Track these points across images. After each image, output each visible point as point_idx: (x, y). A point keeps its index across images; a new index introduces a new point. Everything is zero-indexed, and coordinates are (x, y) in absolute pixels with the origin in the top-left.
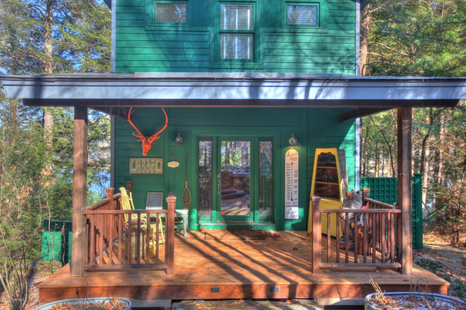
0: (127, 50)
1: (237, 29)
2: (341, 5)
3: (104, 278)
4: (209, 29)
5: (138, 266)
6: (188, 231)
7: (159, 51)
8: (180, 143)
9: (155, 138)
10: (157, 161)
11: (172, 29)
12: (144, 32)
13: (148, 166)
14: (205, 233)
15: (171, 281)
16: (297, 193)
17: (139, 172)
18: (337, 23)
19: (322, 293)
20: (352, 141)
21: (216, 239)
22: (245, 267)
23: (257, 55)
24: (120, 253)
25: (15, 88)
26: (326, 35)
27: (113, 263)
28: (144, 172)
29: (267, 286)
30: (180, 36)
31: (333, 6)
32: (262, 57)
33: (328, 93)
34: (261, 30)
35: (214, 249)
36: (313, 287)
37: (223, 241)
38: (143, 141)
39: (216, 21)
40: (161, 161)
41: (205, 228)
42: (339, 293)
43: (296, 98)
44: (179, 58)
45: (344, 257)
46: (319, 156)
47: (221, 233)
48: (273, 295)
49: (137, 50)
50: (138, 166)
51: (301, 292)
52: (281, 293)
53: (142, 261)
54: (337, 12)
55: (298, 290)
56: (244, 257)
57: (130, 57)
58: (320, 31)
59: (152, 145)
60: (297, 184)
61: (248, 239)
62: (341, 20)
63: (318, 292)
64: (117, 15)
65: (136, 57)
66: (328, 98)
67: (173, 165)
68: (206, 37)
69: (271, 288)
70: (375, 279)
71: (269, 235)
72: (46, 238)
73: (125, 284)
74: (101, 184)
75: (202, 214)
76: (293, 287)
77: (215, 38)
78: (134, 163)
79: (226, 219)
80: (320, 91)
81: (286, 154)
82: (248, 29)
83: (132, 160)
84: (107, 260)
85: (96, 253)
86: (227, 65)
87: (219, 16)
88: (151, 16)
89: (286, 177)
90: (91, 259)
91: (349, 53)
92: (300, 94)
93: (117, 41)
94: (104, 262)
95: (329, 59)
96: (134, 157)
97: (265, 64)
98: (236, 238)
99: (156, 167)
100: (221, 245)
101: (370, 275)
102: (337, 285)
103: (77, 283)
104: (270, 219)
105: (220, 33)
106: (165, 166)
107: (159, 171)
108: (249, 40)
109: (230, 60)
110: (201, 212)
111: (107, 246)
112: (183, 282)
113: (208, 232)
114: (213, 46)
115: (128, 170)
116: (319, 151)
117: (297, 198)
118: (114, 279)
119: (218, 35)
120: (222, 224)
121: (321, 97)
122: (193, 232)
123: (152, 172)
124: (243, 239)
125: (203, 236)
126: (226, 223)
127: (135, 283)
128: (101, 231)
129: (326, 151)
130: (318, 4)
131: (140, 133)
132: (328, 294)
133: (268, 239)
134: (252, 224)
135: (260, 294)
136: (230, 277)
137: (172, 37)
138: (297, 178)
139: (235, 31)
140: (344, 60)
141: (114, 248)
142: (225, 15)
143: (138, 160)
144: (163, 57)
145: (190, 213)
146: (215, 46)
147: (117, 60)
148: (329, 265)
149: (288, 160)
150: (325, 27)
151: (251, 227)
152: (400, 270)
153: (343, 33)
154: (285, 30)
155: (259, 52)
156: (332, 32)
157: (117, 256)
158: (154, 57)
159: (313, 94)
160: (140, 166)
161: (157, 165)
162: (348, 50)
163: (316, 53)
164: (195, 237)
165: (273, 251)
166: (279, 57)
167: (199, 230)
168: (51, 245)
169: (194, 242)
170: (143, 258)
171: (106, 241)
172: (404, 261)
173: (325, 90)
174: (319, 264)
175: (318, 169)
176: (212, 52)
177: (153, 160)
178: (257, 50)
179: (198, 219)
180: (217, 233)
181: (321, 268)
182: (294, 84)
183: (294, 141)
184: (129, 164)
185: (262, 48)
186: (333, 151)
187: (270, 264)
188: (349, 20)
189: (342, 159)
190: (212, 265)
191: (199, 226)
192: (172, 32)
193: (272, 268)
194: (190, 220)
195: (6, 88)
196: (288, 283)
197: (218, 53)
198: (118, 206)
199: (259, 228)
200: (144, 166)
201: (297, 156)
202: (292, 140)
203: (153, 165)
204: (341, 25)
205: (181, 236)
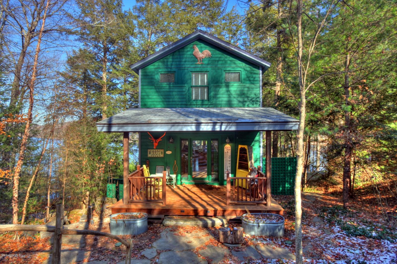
0: (146, 97)
1: (200, 84)
2: (252, 71)
3: (136, 205)
4: (186, 85)
5: (150, 201)
6: (176, 185)
7: (161, 97)
8: (172, 142)
9: (160, 140)
10: (161, 151)
11: (168, 86)
12: (154, 88)
13: (157, 153)
14: (184, 186)
15: (164, 207)
16: (230, 167)
17: (152, 156)
18: (250, 81)
19: (228, 214)
20: (258, 140)
21: (188, 189)
22: (198, 202)
23: (210, 98)
24: (143, 195)
25: (101, 128)
26: (245, 87)
27: (140, 199)
28: (154, 156)
29: (205, 210)
30: (171, 89)
31: (248, 72)
32: (212, 99)
33: (230, 128)
34: (212, 85)
35: (186, 194)
36: (224, 211)
37: (191, 190)
38: (154, 141)
39: (189, 81)
40: (163, 151)
41: (185, 184)
42: (236, 214)
43: (216, 130)
44: (171, 100)
45: (245, 199)
46: (240, 149)
47: (192, 187)
48: (207, 214)
49: (150, 97)
50: (152, 153)
51: (219, 213)
52: (211, 213)
53: (152, 199)
54: (249, 75)
55: (218, 212)
56: (199, 198)
57: (147, 100)
58: (241, 85)
59: (158, 143)
60: (230, 162)
61: (203, 190)
62: (252, 79)
63: (226, 213)
64: (141, 80)
65: (150, 100)
66: (230, 130)
67: (169, 152)
68: (184, 90)
69: (206, 211)
70: (248, 208)
71: (215, 188)
72: (109, 187)
73: (145, 208)
74: (133, 154)
75: (183, 177)
76: (216, 211)
77: (189, 90)
78: (150, 152)
79: (194, 179)
80: (227, 127)
81: (225, 147)
82: (206, 85)
83: (149, 150)
84: (138, 198)
85: (133, 195)
86: (194, 103)
87: (191, 79)
88: (157, 80)
89: (225, 159)
90: (131, 197)
91: (256, 96)
92: (218, 128)
93: (142, 92)
94: (136, 199)
95: (246, 99)
96: (150, 149)
97: (214, 102)
98: (198, 189)
99: (161, 154)
100: (190, 192)
101: (245, 206)
102: (235, 210)
103: (125, 207)
104: (216, 180)
105: (191, 87)
106: (165, 153)
107: (162, 156)
108: (206, 90)
109: (196, 100)
110: (182, 176)
111: (138, 192)
112: (169, 208)
113: (186, 186)
114: (188, 94)
115: (147, 155)
116: (240, 146)
117: (230, 169)
118: (140, 206)
119: (190, 88)
120: (193, 182)
121: (227, 130)
122: (178, 185)
123: (159, 156)
124: (201, 190)
125: (183, 188)
126: (194, 181)
127: (149, 208)
128: (135, 185)
129: (243, 146)
130: (240, 72)
131: (152, 137)
132: (230, 214)
133: (215, 190)
134: (208, 182)
135: (201, 213)
136: (189, 206)
137: (168, 90)
138: (230, 159)
139: (198, 86)
140: (253, 100)
141: (141, 193)
142: (194, 78)
143: (152, 150)
144: (163, 99)
145: (177, 177)
146: (189, 94)
147: (141, 102)
148: (233, 202)
149: (225, 150)
150: (244, 83)
151: (207, 183)
152: (266, 204)
153: (253, 86)
154: (224, 85)
155: (211, 96)
156: (248, 85)
157: (142, 196)
158: (159, 100)
159: (223, 128)
160: (153, 153)
161: (161, 153)
162: (255, 94)
163: (239, 96)
164: (179, 188)
165: (214, 195)
166: (221, 99)
167: (181, 184)
168: (111, 190)
169: (178, 191)
170: (153, 197)
171: (137, 190)
172: (267, 200)
173: (228, 127)
174: (229, 201)
175: (240, 155)
176: (187, 97)
177: (159, 150)
178: (210, 95)
179: (181, 179)
180: (190, 186)
181: (230, 203)
182: (215, 124)
183: (228, 141)
184: (147, 152)
185: (212, 94)
186: (246, 147)
187: (209, 201)
188: (256, 79)
189: (250, 151)
190: (183, 201)
191: (181, 183)
192: (167, 87)
193: (210, 203)
194: (177, 180)
195: (98, 128)
196: (213, 209)
197: (190, 97)
198: (142, 175)
199: (211, 184)
200: (154, 153)
201: (230, 148)
202: (227, 140)
203: (159, 153)
204: (252, 82)
205: (172, 188)
